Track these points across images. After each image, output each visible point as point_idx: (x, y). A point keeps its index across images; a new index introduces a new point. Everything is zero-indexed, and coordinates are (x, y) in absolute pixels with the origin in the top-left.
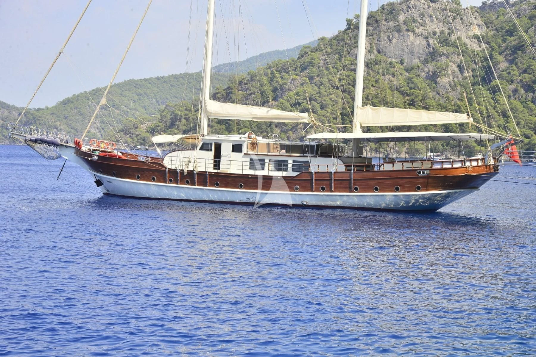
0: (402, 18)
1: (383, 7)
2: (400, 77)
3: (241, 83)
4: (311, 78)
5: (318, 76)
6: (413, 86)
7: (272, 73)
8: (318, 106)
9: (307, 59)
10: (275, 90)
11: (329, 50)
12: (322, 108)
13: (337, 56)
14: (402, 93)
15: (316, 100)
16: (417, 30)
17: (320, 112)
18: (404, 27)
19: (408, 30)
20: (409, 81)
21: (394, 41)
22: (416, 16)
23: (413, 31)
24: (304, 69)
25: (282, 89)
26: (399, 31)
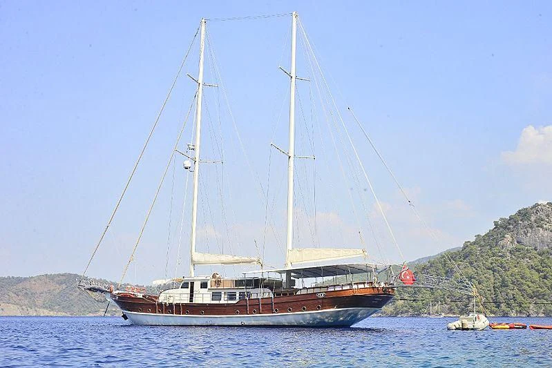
0: (533, 219)
1: (519, 212)
2: (535, 260)
3: (423, 269)
4: (471, 263)
5: (476, 261)
6: (545, 265)
7: (445, 261)
8: (476, 282)
9: (467, 250)
10: (447, 273)
11: (482, 243)
12: (479, 284)
13: (488, 247)
14: (538, 271)
15: (475, 278)
16: (545, 226)
17: (478, 286)
18: (535, 225)
19: (538, 226)
20: (542, 262)
21: (529, 235)
22: (543, 217)
23: (542, 227)
24: (466, 257)
25: (451, 271)
26: (531, 228)
